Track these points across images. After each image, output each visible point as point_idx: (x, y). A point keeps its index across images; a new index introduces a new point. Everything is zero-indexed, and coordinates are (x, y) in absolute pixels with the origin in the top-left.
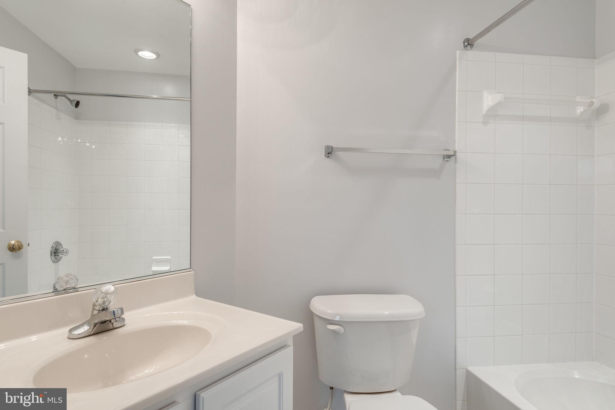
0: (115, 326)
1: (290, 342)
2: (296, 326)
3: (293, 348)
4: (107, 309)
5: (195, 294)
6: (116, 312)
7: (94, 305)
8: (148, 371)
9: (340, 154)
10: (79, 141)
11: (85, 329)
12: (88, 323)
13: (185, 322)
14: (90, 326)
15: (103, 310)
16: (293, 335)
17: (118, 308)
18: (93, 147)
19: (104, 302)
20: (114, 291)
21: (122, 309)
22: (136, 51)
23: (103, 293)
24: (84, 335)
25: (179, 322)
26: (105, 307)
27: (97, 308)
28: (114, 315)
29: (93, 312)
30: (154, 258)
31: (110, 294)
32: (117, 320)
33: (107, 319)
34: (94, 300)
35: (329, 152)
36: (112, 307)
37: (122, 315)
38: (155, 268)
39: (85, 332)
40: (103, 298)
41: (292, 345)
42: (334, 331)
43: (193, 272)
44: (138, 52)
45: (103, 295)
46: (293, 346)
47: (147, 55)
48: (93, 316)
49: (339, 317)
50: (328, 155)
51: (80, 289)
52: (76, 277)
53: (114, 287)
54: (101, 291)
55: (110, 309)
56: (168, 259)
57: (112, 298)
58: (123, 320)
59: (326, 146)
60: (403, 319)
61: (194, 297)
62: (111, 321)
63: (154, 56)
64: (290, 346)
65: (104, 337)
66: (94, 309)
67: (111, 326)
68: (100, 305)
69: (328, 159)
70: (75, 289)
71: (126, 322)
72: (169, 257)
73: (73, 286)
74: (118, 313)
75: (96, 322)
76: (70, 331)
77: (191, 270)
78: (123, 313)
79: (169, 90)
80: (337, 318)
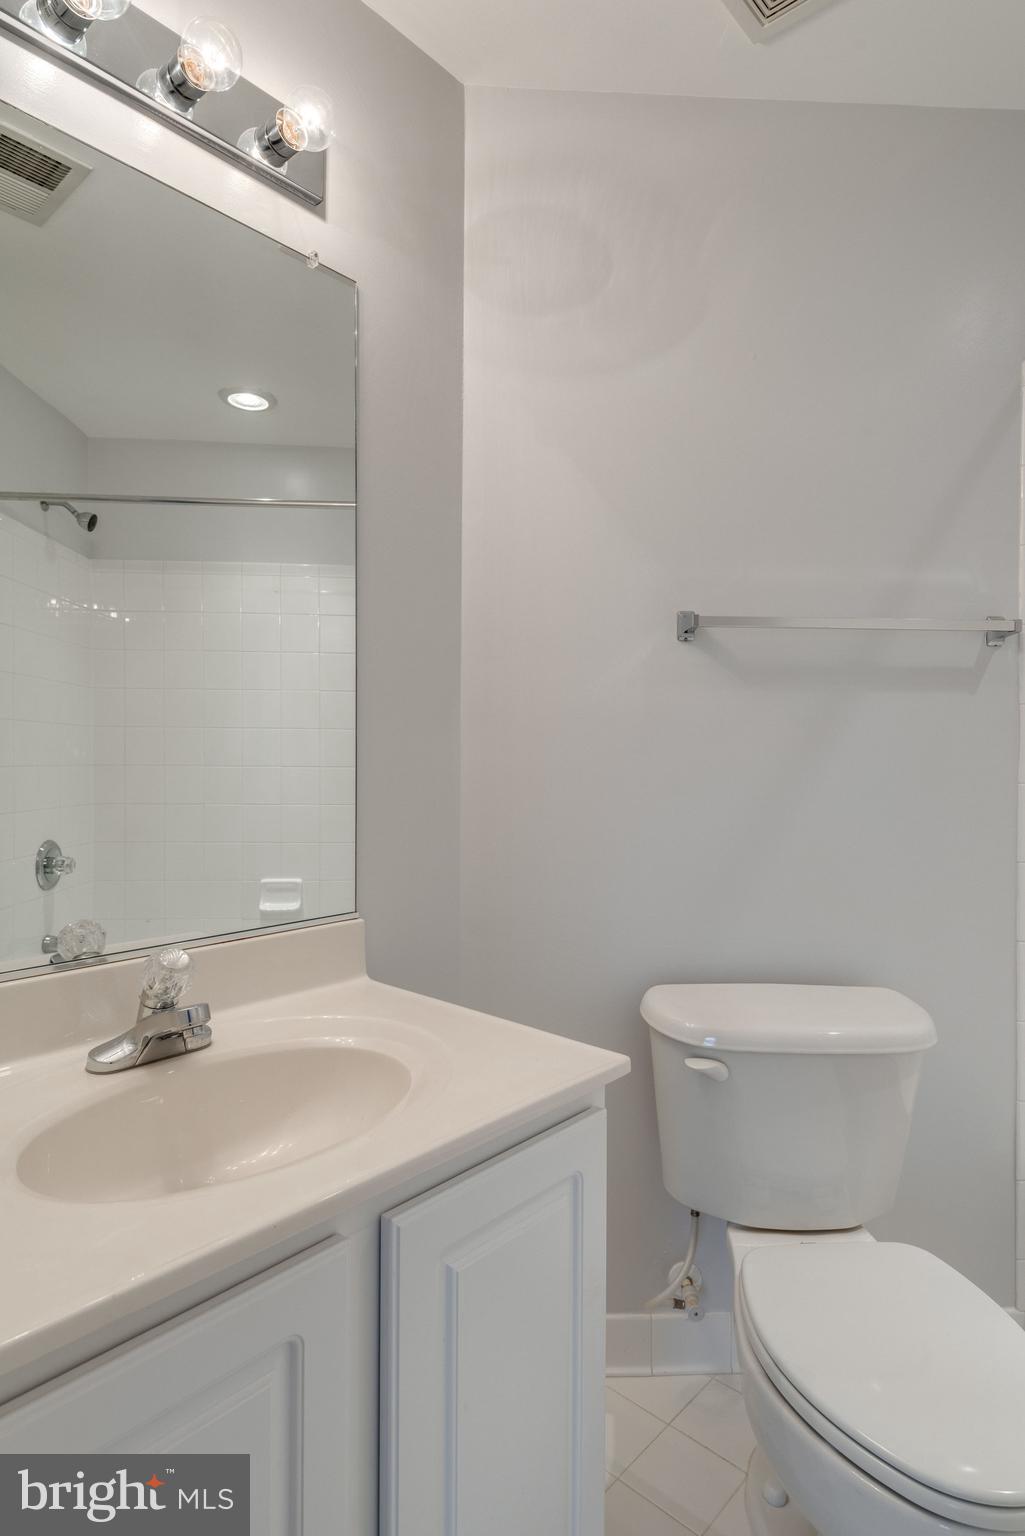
0: (189, 1047)
1: (600, 1100)
2: (615, 1062)
3: (606, 1115)
4: (172, 1005)
5: (368, 972)
6: (193, 1015)
7: (144, 996)
8: (269, 1152)
9: (718, 633)
10: (96, 607)
11: (124, 1051)
12: (130, 1036)
13: (350, 1042)
14: (136, 1044)
15: (164, 1008)
16: (608, 1082)
17: (198, 1005)
18: (127, 620)
19: (167, 988)
20: (189, 963)
21: (206, 1008)
22: (223, 394)
23: (163, 967)
24: (122, 1066)
25: (338, 1040)
26: (169, 1001)
27: (151, 1003)
28: (190, 1021)
29: (140, 1012)
30: (264, 881)
31: (180, 970)
32: (195, 1031)
33: (173, 1030)
34: (145, 984)
35: (689, 628)
36: (183, 1002)
37: (207, 1021)
38: (268, 904)
39: (125, 1057)
40: (164, 980)
41: (603, 1106)
42: (703, 1075)
43: (360, 920)
44: (230, 394)
45: (164, 972)
46: (605, 1110)
47: (248, 401)
48: (141, 1021)
49: (712, 1039)
50: (686, 635)
51: (110, 959)
52: (100, 928)
53: (188, 955)
54: (160, 963)
55: (179, 1006)
56: (296, 883)
57: (183, 980)
58: (209, 1031)
59: (681, 612)
60: (881, 1051)
61: (364, 980)
62: (181, 1035)
63: (264, 404)
64: (599, 1109)
65: (169, 1070)
66: (143, 1005)
67: (180, 1047)
68: (156, 996)
69: (684, 646)
70: (99, 957)
71: (214, 1037)
72: (299, 880)
73: (96, 948)
74: (198, 1016)
75: (149, 1034)
76: (93, 1054)
77: (357, 915)
78: (210, 1017)
79: (298, 483)
80: (709, 1042)
